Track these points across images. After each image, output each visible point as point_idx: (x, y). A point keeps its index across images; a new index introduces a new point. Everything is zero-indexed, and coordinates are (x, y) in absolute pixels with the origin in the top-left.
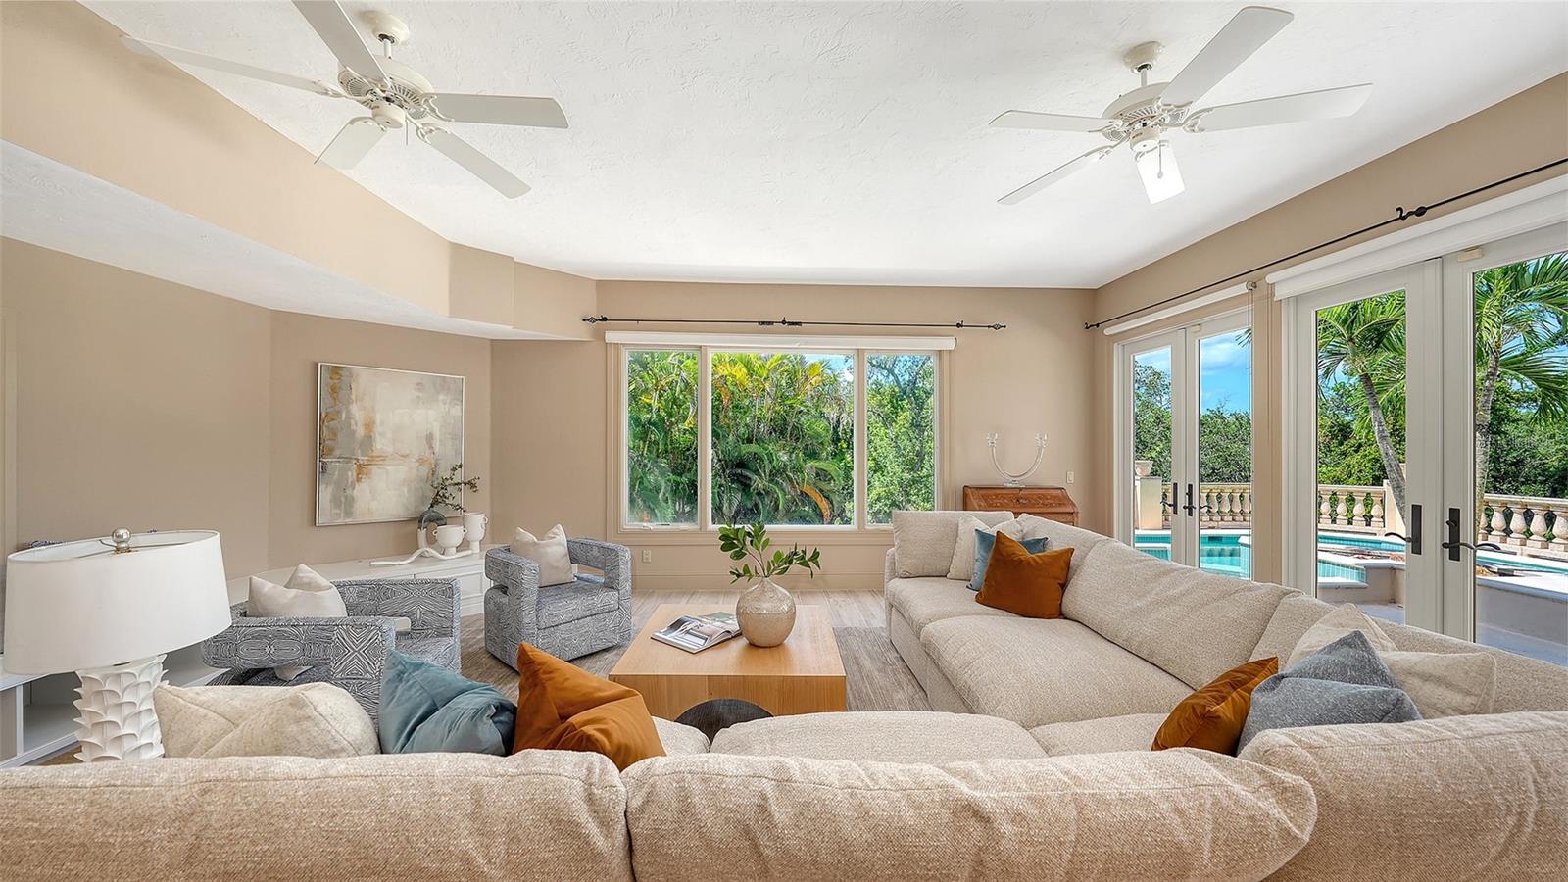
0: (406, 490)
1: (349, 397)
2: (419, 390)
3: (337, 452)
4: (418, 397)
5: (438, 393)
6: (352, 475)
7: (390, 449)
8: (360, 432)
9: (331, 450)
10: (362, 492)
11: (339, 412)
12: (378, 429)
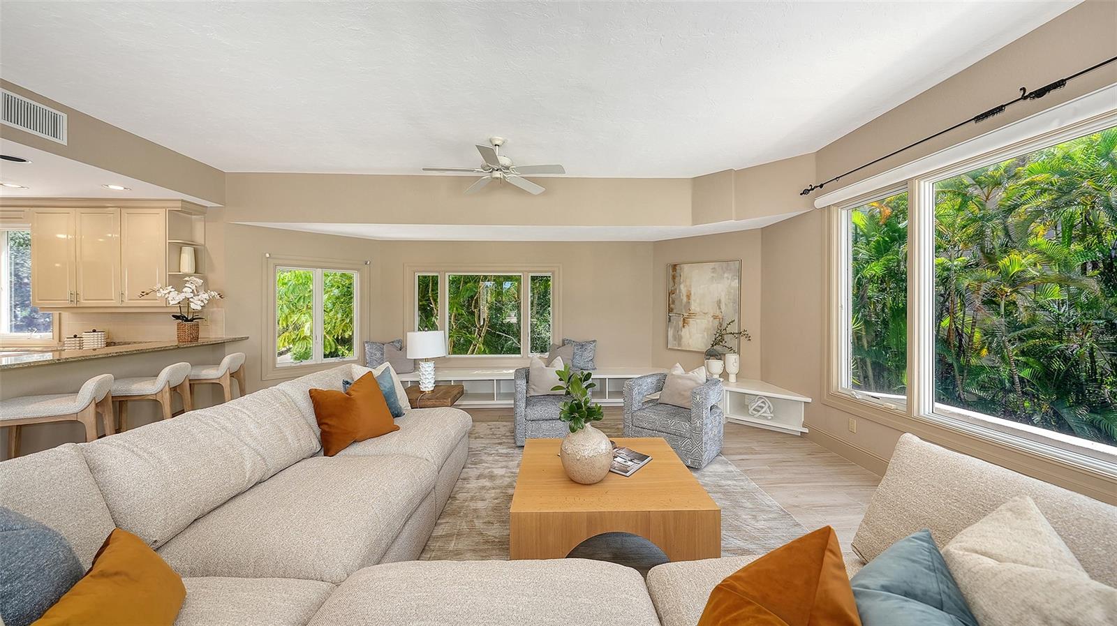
0: (706, 335)
1: (680, 281)
2: (713, 272)
3: (675, 311)
4: (713, 277)
5: (724, 273)
6: (681, 323)
7: (698, 309)
8: (685, 299)
9: (672, 309)
10: (685, 333)
11: (676, 289)
12: (693, 297)
